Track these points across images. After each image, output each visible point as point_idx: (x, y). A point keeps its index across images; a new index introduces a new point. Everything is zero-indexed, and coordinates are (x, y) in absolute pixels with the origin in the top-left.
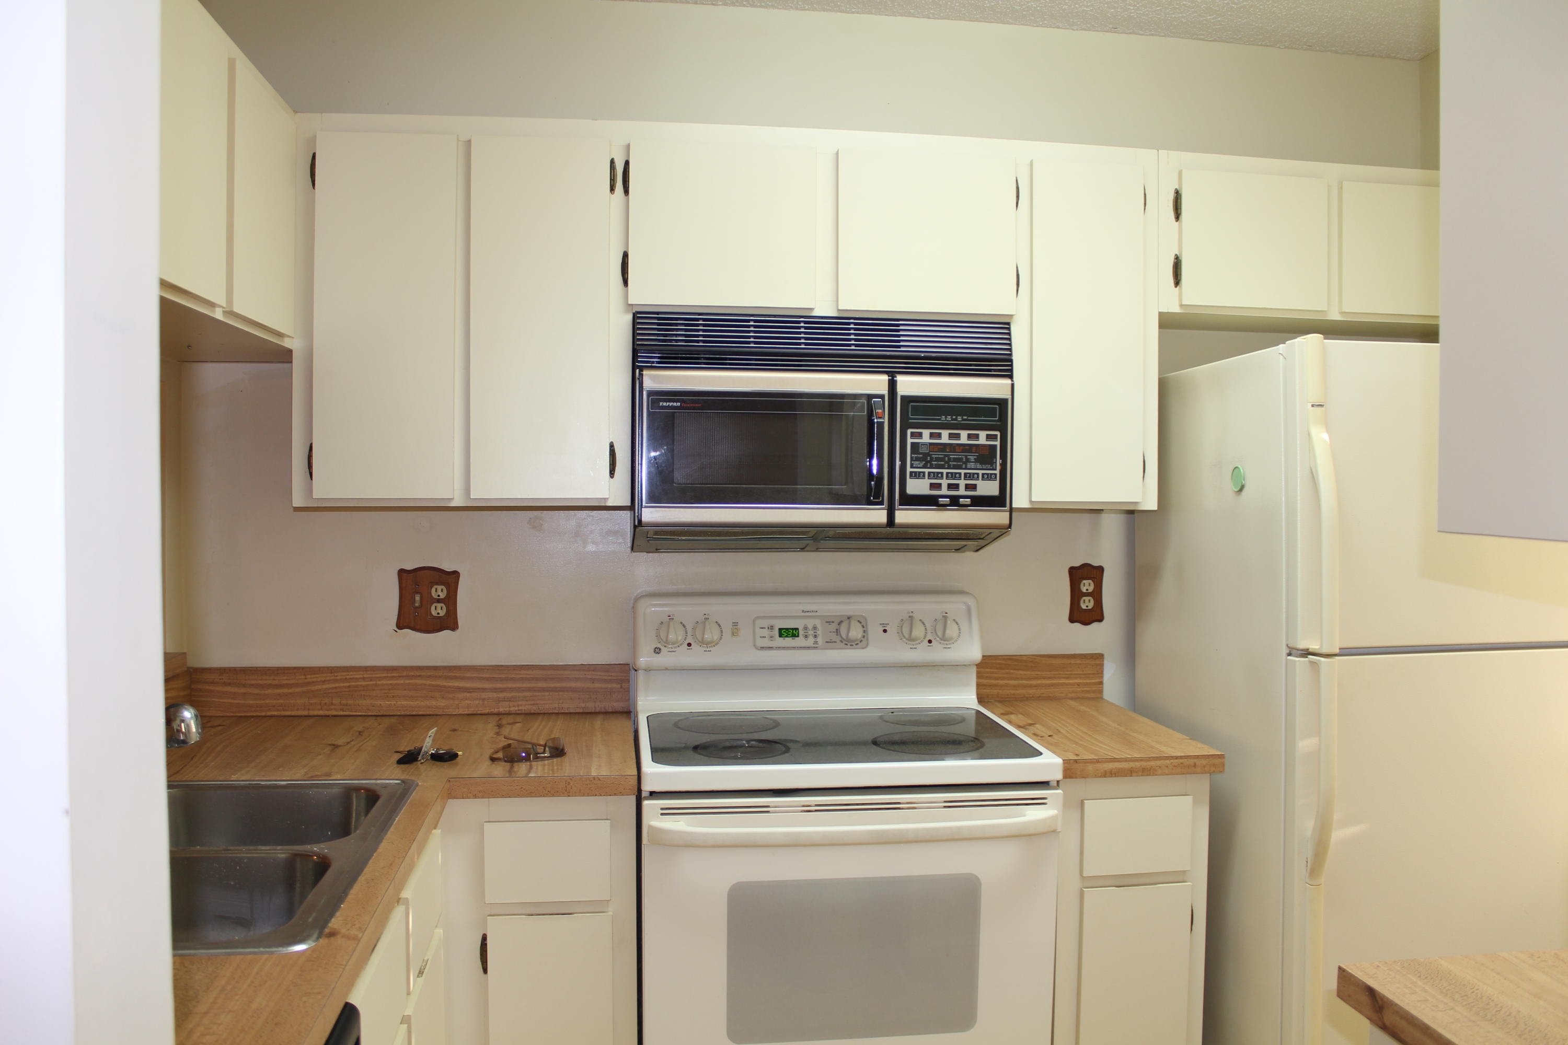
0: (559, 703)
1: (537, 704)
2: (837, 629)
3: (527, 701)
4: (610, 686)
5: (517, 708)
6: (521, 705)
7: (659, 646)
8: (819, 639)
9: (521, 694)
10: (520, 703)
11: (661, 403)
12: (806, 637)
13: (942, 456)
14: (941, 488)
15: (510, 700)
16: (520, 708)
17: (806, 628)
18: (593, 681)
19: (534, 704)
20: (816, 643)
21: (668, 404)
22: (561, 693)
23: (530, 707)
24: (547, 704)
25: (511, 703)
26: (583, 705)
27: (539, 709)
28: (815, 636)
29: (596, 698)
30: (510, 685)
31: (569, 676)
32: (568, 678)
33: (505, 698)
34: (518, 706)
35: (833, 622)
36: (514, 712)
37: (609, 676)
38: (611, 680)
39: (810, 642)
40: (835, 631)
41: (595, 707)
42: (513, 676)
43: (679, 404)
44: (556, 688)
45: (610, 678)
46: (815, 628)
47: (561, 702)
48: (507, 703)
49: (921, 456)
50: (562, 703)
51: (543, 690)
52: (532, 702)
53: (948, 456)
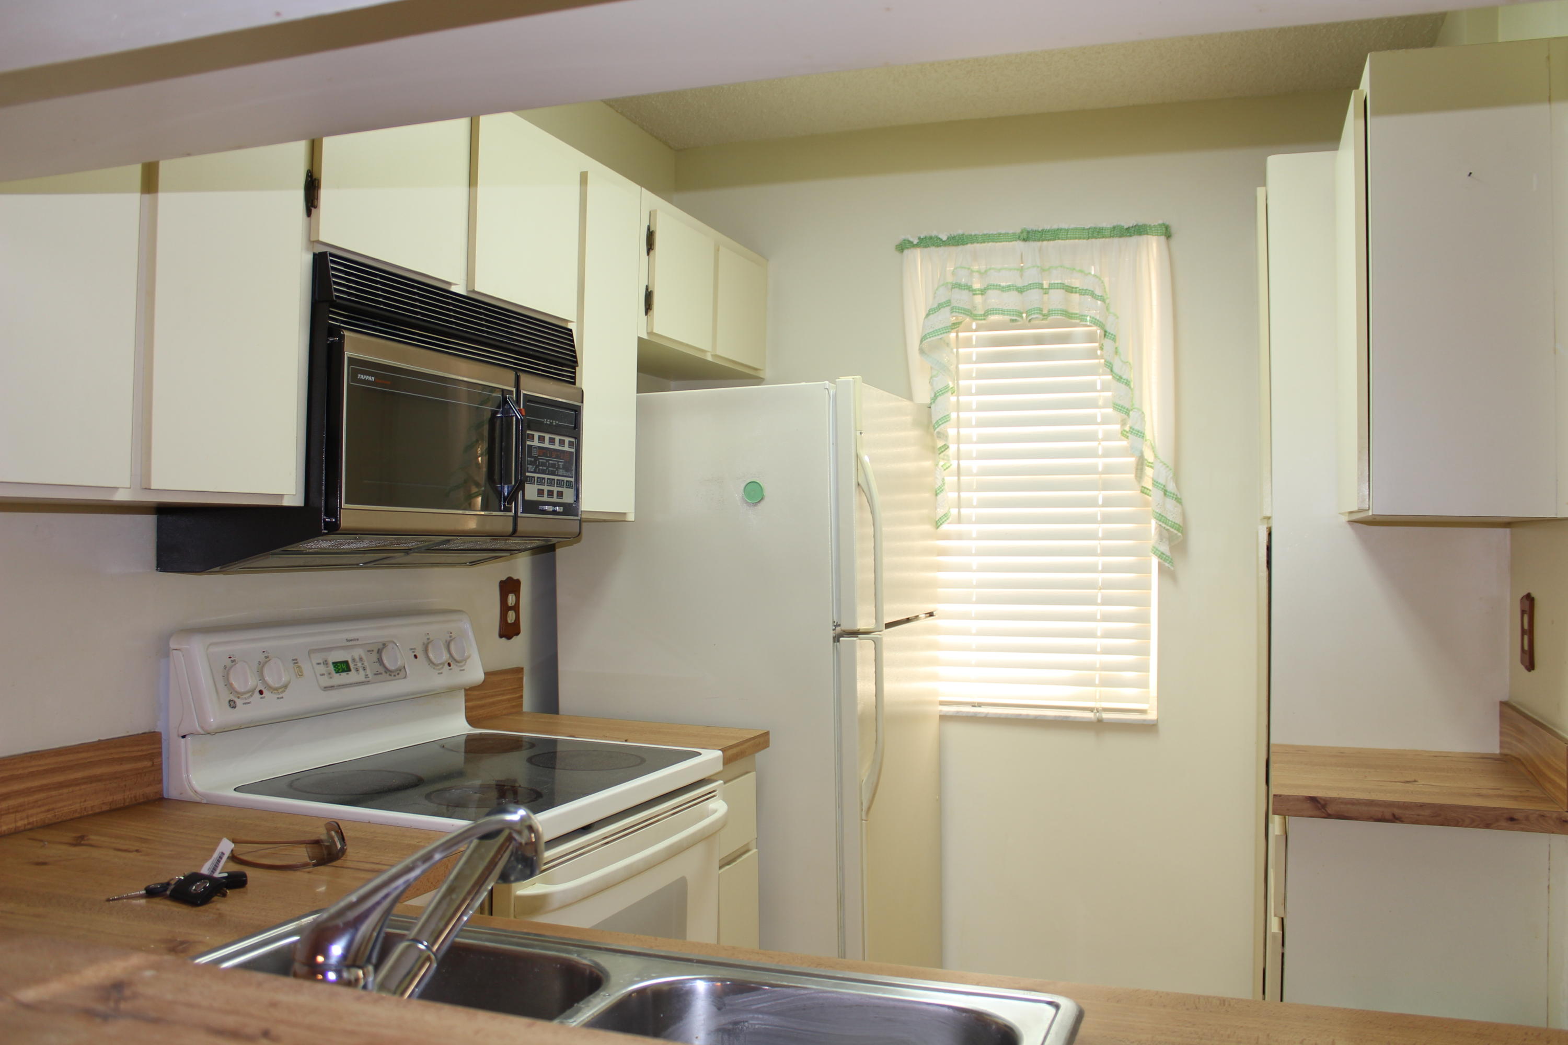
0: (81, 802)
1: (53, 809)
2: (378, 659)
3: (39, 807)
4: (140, 765)
5: (26, 822)
6: (32, 816)
7: (232, 697)
8: (368, 672)
9: (31, 799)
10: (31, 812)
11: (359, 375)
12: (357, 670)
13: (545, 461)
14: (543, 495)
15: (17, 810)
16: (31, 820)
17: (354, 660)
18: (121, 761)
19: (48, 811)
20: (367, 676)
21: (365, 377)
22: (83, 787)
23: (42, 816)
24: (65, 806)
25: (19, 815)
26: (110, 799)
27: (55, 816)
28: (364, 669)
29: (125, 786)
30: (16, 787)
31: (92, 760)
32: (91, 762)
33: (9, 809)
34: (28, 817)
35: (373, 651)
36: (23, 828)
37: (138, 751)
38: (141, 756)
39: (361, 677)
40: (377, 660)
41: (124, 799)
42: (20, 772)
43: (372, 379)
44: (76, 779)
45: (140, 753)
46: (361, 659)
47: (83, 800)
48: (13, 816)
49: (533, 459)
50: (85, 801)
51: (61, 785)
52: (46, 808)
53: (548, 461)
